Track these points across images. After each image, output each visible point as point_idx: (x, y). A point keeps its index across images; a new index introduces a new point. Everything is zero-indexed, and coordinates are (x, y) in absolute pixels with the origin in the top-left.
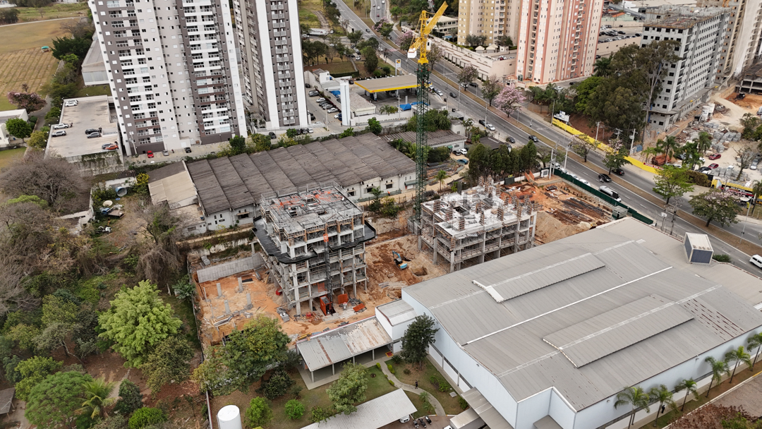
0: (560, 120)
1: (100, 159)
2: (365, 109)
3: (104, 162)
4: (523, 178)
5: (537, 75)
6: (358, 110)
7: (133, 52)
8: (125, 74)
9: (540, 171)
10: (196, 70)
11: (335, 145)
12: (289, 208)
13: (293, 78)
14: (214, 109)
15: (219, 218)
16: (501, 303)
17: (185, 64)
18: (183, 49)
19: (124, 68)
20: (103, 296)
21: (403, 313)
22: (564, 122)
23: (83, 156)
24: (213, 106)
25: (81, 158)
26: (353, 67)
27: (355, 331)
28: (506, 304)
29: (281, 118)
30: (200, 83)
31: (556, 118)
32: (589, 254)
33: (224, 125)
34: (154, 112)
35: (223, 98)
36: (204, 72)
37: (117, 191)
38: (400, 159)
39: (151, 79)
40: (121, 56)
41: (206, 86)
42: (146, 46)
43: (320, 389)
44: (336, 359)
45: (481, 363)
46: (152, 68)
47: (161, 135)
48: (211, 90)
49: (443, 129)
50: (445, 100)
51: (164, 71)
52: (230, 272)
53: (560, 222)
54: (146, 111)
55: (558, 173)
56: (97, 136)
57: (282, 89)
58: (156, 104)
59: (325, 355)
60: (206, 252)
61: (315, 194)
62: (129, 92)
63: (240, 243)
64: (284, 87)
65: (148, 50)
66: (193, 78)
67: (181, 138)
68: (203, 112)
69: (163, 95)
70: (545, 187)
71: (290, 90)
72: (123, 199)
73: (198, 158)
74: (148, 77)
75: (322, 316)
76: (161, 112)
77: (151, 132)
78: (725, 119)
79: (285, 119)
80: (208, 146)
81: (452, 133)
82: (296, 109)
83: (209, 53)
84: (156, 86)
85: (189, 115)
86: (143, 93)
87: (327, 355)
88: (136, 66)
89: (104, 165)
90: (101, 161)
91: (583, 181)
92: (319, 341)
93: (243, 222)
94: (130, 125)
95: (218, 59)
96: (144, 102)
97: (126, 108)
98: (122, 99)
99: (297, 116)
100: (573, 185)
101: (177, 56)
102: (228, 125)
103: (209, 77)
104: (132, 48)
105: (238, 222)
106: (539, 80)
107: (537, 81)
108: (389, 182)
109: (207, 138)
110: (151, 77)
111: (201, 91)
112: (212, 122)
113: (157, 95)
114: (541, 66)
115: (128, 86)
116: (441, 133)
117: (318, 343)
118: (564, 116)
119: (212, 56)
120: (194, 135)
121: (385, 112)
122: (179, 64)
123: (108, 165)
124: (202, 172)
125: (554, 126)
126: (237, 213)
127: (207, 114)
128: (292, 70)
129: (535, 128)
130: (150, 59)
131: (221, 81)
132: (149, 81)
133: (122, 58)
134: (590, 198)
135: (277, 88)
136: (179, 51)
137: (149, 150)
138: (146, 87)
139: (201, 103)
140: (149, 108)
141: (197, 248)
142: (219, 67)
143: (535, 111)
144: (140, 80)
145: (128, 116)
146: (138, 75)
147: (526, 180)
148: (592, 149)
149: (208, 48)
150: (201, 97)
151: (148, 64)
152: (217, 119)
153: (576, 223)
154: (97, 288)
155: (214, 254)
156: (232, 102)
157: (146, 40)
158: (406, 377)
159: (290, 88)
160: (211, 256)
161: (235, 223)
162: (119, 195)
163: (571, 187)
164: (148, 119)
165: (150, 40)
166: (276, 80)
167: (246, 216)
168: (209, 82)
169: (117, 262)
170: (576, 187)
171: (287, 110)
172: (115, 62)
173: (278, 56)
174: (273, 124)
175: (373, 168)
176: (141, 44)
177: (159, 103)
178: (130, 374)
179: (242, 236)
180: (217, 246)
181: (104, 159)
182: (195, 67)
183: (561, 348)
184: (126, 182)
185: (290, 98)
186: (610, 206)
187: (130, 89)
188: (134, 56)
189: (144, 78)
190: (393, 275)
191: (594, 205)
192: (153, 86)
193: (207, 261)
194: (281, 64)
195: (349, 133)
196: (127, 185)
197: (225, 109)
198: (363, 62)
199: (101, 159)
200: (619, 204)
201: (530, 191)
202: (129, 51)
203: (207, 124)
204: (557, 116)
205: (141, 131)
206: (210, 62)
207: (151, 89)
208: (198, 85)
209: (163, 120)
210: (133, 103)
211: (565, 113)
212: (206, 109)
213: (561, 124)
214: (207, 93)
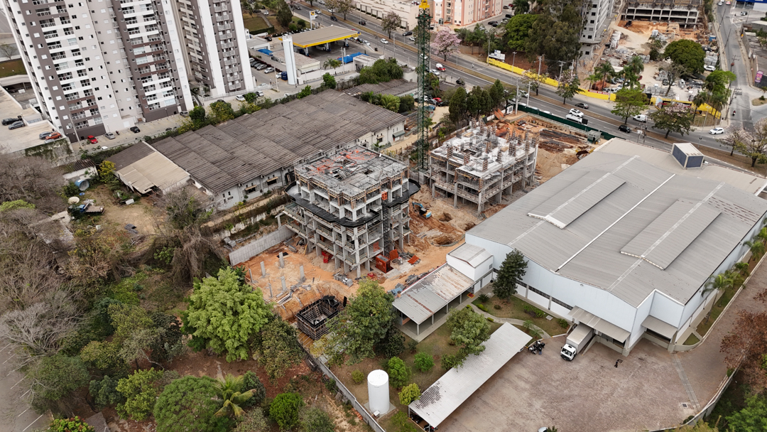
0: (496, 59)
1: (46, 151)
2: (310, 65)
3: (52, 154)
4: (493, 117)
5: (457, 17)
6: (303, 67)
7: (57, 20)
8: (50, 48)
9: (506, 108)
10: (131, 36)
11: (301, 104)
12: (331, 172)
13: (234, 39)
14: (156, 80)
15: (227, 196)
16: (564, 228)
17: (116, 31)
18: (113, 13)
19: (48, 41)
20: (143, 299)
21: (477, 254)
22: (500, 60)
23: (27, 150)
24: (155, 77)
25: (24, 152)
26: (265, 23)
27: (436, 280)
29: (226, 83)
30: (137, 51)
31: (492, 58)
32: (609, 173)
33: (169, 98)
34: (87, 91)
35: (165, 67)
36: (141, 38)
37: (79, 185)
38: (378, 112)
39: (81, 51)
40: (43, 26)
41: (144, 55)
42: (71, 12)
43: (428, 340)
44: (435, 309)
45: (584, 282)
46: (81, 38)
47: (99, 116)
48: (150, 59)
50: (376, 50)
51: (95, 41)
52: (260, 250)
53: (547, 152)
54: (80, 90)
55: (521, 108)
57: (225, 51)
58: (91, 80)
59: (422, 306)
60: (227, 234)
61: (345, 155)
62: (57, 69)
63: (258, 218)
64: (227, 49)
65: (74, 17)
66: (127, 47)
67: (123, 117)
68: (144, 85)
70: (516, 123)
71: (233, 52)
72: (88, 193)
73: (157, 136)
74: (78, 50)
75: (382, 274)
76: (97, 89)
77: (88, 113)
78: (628, 44)
79: (230, 84)
80: (155, 122)
81: (405, 82)
82: (240, 72)
83: (144, 16)
84: (87, 59)
85: (127, 90)
87: (424, 307)
88: (62, 37)
89: (52, 158)
90: (48, 153)
92: (409, 296)
93: (252, 196)
94: (62, 108)
95: (154, 22)
96: (76, 79)
97: (55, 88)
98: (50, 78)
99: (242, 80)
100: (540, 118)
101: (106, 22)
102: (173, 97)
103: (147, 44)
104: (56, 16)
105: (246, 197)
106: (460, 22)
107: (458, 23)
108: (380, 137)
109: (151, 114)
110: (81, 49)
111: (140, 61)
112: (154, 95)
113: (91, 69)
114: (461, 8)
115: (55, 62)
116: (395, 82)
117: (410, 298)
118: (498, 54)
119: (148, 20)
120: (135, 113)
121: (329, 66)
122: (109, 32)
123: (57, 157)
124: (176, 151)
125: (490, 66)
126: (244, 188)
127: (147, 87)
128: (233, 30)
129: (475, 69)
130: (78, 28)
131: (160, 46)
132: (79, 54)
133: (45, 30)
134: (560, 127)
135: (220, 50)
136: (108, 16)
137: (90, 135)
138: (76, 61)
140: (83, 86)
141: (218, 230)
142: (156, 32)
143: (466, 53)
144: (68, 54)
145: (59, 98)
146: (66, 48)
147: (496, 118)
148: (541, 84)
149: (142, 10)
150: (140, 68)
151: (77, 34)
152: (160, 91)
153: (560, 150)
154: (134, 290)
155: (236, 234)
156: (174, 71)
157: (71, 6)
158: (498, 312)
159: (232, 49)
160: (232, 237)
161: (243, 199)
162: (81, 189)
164: (83, 99)
165: (76, 5)
166: (218, 41)
167: (253, 190)
168: (148, 49)
169: (140, 260)
170: (544, 119)
171: (231, 74)
172: (37, 35)
174: (219, 91)
175: (357, 123)
177: (94, 79)
178: (223, 370)
179: (259, 211)
180: (237, 225)
181: (51, 150)
182: (130, 33)
183: (643, 256)
184: (87, 173)
185: (234, 61)
186: (582, 132)
188: (59, 26)
189: (73, 51)
191: (566, 133)
192: (84, 60)
193: (233, 243)
194: (222, 23)
195: (306, 93)
196: (88, 177)
197: (167, 79)
198: (275, 17)
199: (48, 151)
200: (589, 129)
202: (51, 20)
203: (149, 98)
204: (492, 55)
205: (74, 114)
206: (146, 27)
207: (82, 64)
208: (135, 54)
209: (100, 99)
210: (63, 82)
211: (500, 52)
212: (146, 81)
213: (497, 63)
214: (146, 62)
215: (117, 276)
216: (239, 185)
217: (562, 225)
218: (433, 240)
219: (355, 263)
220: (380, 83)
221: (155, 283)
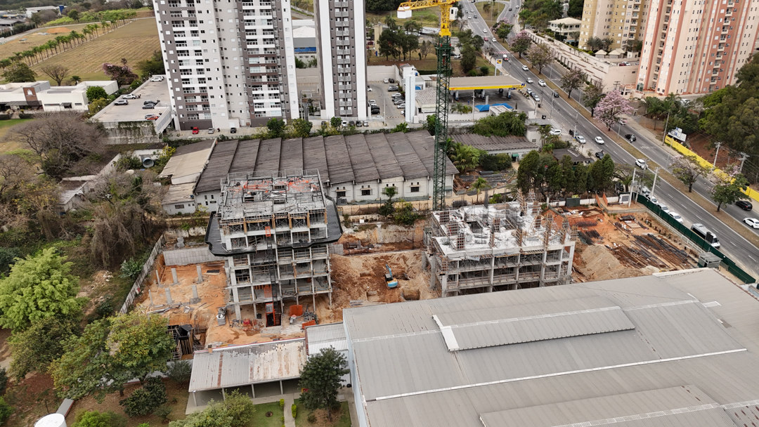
0: (675, 139)
1: (135, 128)
2: (432, 105)
3: (139, 131)
4: (592, 201)
5: (661, 85)
6: (424, 107)
7: (187, 23)
8: (177, 45)
9: (619, 195)
10: (249, 47)
12: (249, 192)
13: (353, 65)
14: (265, 90)
15: (209, 199)
16: (453, 352)
17: (239, 40)
18: (238, 24)
19: (177, 39)
21: (330, 340)
22: (679, 141)
24: (265, 87)
27: (271, 352)
28: (459, 356)
29: (337, 107)
30: (252, 61)
31: (671, 137)
32: (618, 307)
33: (276, 109)
34: (205, 88)
35: (276, 79)
36: (258, 49)
37: (144, 161)
40: (174, 26)
42: (199, 17)
46: (204, 41)
47: (209, 112)
49: (516, 135)
52: (199, 260)
53: (617, 261)
54: (195, 85)
55: (643, 200)
56: (151, 108)
58: (207, 79)
59: (218, 374)
60: (185, 234)
61: (291, 181)
62: (180, 65)
64: (343, 74)
65: (201, 22)
68: (254, 92)
69: (213, 70)
70: (618, 216)
71: (349, 78)
72: (147, 170)
75: (263, 326)
76: (211, 88)
77: (200, 108)
81: (523, 141)
82: (355, 98)
83: (264, 30)
84: (207, 60)
85: (241, 94)
86: (194, 67)
87: (220, 376)
88: (188, 38)
91: (674, 214)
92: (221, 356)
95: (272, 36)
97: (176, 80)
98: (174, 71)
101: (232, 31)
102: (280, 109)
103: (262, 56)
104: (186, 19)
106: (663, 91)
107: (661, 92)
108: (415, 185)
109: (256, 120)
111: (253, 70)
112: (263, 104)
113: (208, 70)
115: (180, 58)
117: (219, 358)
118: (679, 134)
119: (267, 34)
120: (245, 117)
121: (456, 111)
122: (233, 40)
124: (224, 151)
125: (666, 146)
127: (257, 95)
128: (353, 56)
130: (203, 32)
131: (275, 61)
132: (201, 54)
133: (175, 29)
134: (676, 237)
135: (335, 74)
137: (197, 127)
138: (197, 61)
139: (253, 82)
140: (200, 83)
141: (174, 227)
142: (273, 46)
143: (649, 128)
144: (192, 53)
145: (178, 89)
146: (191, 48)
147: (595, 204)
149: (262, 24)
150: (254, 76)
151: (201, 37)
152: (268, 101)
153: (640, 265)
155: (193, 237)
156: (286, 84)
157: (200, 12)
159: (349, 75)
160: (187, 239)
163: (654, 220)
164: (198, 94)
165: (204, 12)
166: (334, 64)
168: (262, 60)
171: (344, 100)
172: (168, 33)
173: (338, 39)
174: (328, 113)
176: (195, 16)
177: (210, 79)
180: (196, 228)
182: (248, 44)
184: (154, 153)
185: (349, 87)
187: (181, 61)
188: (187, 28)
189: (196, 51)
190: (375, 292)
191: (678, 247)
192: (204, 61)
194: (341, 47)
196: (155, 157)
197: (277, 92)
199: (137, 128)
201: (596, 219)
203: (257, 105)
204: (672, 133)
205: (190, 106)
206: (264, 39)
207: (202, 64)
208: (250, 63)
209: (212, 97)
210: (183, 77)
211: (681, 130)
212: (256, 90)
219: (233, 300)
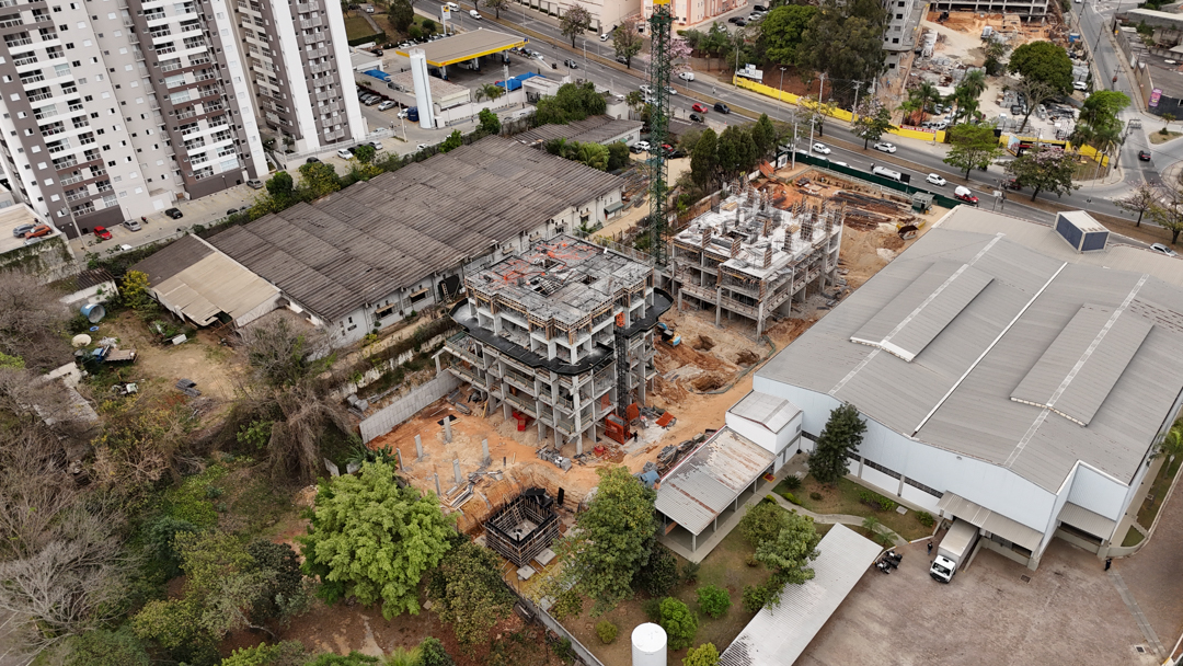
0: (748, 78)
2: (454, 96)
4: (757, 173)
5: (680, 12)
6: (443, 99)
8: (25, 82)
9: (776, 159)
10: (161, 58)
11: (448, 162)
12: (528, 282)
14: (204, 129)
16: (912, 361)
17: (135, 49)
19: (21, 69)
20: (223, 511)
21: (777, 410)
22: (755, 80)
24: (203, 123)
26: (370, 26)
27: (714, 455)
29: (320, 129)
30: (172, 82)
31: (741, 77)
32: (965, 266)
33: (227, 157)
34: (92, 151)
35: (218, 106)
36: (178, 60)
38: (578, 172)
39: (77, 85)
40: (10, 45)
41: (184, 87)
42: (57, 19)
44: (719, 507)
45: (962, 453)
46: (76, 64)
47: (112, 192)
48: (194, 94)
49: (596, 114)
50: (554, 67)
51: (101, 67)
54: (78, 150)
57: (316, 77)
61: (545, 251)
62: (38, 117)
63: (402, 360)
65: (64, 28)
66: (155, 76)
67: (151, 193)
68: (186, 138)
70: (794, 182)
71: (329, 79)
72: (104, 326)
73: (214, 224)
74: (71, 83)
75: (617, 445)
76: (106, 148)
77: (93, 189)
78: (949, 50)
79: (327, 131)
80: (206, 199)
81: (610, 119)
83: (182, 23)
84: (89, 98)
86: (66, 116)
87: (701, 504)
88: (44, 63)
90: (32, 262)
92: (674, 486)
94: (49, 182)
95: (198, 32)
96: (71, 133)
97: (36, 149)
98: (27, 133)
99: (345, 123)
100: (832, 173)
101: (118, 34)
102: (234, 156)
103: (187, 70)
104: (32, 27)
108: (584, 213)
109: (198, 185)
110: (77, 82)
111: (176, 99)
113: (95, 115)
115: (34, 105)
116: (593, 121)
117: (674, 489)
118: (752, 70)
119: (188, 29)
120: (172, 184)
121: (485, 97)
122: (124, 51)
123: (46, 267)
124: (250, 250)
125: (739, 89)
126: (374, 309)
127: (190, 141)
129: (717, 95)
130: (70, 46)
132: (75, 90)
133: (14, 51)
134: (864, 187)
135: (309, 76)
136: (120, 25)
138: (70, 103)
139: (176, 123)
140: (83, 143)
142: (203, 49)
144: (56, 90)
145: (43, 166)
146: (53, 82)
148: (827, 118)
149: (178, 12)
150: (177, 109)
151: (68, 56)
152: (212, 147)
156: (234, 112)
157: (57, 9)
158: (818, 504)
159: (328, 73)
161: (372, 327)
162: (92, 321)
163: (828, 176)
164: (84, 166)
165: (66, 7)
167: (389, 311)
168: (189, 78)
170: (838, 175)
171: (328, 115)
174: (309, 143)
175: (547, 192)
176: (49, 18)
177: (100, 132)
181: (37, 257)
182: (159, 53)
183: (1049, 405)
184: (100, 292)
185: (332, 93)
186: (902, 195)
187: (38, 110)
188: (38, 44)
189: (63, 85)
191: (875, 196)
192: (83, 100)
195: (454, 143)
196: (103, 298)
197: (224, 127)
198: (386, 16)
200: (913, 190)
201: (780, 192)
202: (24, 35)
204: (742, 72)
206: (185, 40)
207: (81, 107)
208: (169, 87)
209: (112, 164)
210: (49, 139)
211: (754, 67)
212: (189, 132)
213: (750, 84)
214: (187, 100)
215: (176, 475)
216: (364, 305)
217: (909, 356)
218: (689, 384)
219: (575, 430)
220: (571, 123)
221: (241, 482)
